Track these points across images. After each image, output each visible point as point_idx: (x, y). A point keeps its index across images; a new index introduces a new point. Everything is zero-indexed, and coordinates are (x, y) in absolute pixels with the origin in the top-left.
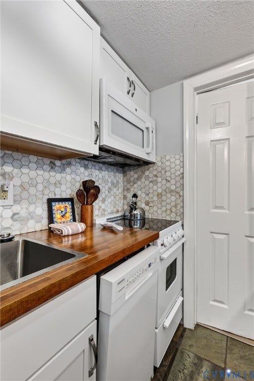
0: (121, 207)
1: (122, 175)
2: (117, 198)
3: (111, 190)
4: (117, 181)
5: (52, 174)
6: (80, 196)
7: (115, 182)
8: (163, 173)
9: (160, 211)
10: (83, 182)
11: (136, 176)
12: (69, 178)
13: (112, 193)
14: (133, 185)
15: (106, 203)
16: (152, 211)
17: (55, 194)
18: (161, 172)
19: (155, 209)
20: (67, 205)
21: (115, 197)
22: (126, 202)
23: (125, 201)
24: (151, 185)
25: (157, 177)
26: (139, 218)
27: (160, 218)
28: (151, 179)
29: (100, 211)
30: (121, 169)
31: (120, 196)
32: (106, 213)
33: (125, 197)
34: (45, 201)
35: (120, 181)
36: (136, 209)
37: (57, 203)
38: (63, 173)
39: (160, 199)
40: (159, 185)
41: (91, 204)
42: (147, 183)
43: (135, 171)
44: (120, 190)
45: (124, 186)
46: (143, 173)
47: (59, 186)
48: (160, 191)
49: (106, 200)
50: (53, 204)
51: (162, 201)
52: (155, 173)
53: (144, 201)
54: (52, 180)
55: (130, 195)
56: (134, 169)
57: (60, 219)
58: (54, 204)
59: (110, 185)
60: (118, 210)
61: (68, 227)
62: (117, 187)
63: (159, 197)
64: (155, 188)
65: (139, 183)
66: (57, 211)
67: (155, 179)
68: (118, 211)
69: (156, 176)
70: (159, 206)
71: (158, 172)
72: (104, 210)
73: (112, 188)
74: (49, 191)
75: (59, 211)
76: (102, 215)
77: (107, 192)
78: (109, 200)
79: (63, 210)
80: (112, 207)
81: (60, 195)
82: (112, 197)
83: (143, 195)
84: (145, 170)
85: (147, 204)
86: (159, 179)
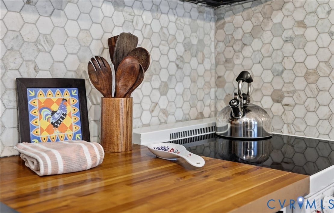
0: (209, 106)
1: (213, 24)
2: (201, 83)
3: (183, 61)
4: (200, 41)
5: (30, 16)
6: (98, 74)
7: (195, 41)
8: (322, 15)
9: (311, 119)
10: (110, 40)
11: (248, 26)
12: (72, 28)
13: (187, 69)
14: (240, 51)
15: (171, 93)
16: (290, 117)
17: (36, 69)
18: (315, 12)
19: (299, 111)
20: (67, 97)
21: (194, 81)
22: (222, 94)
23: (220, 90)
24: (289, 47)
25: (305, 27)
26: (255, 135)
27: (312, 135)
28: (288, 34)
29: (155, 113)
30: (210, 10)
31: (208, 79)
32: (171, 119)
33: (220, 82)
34: (11, 85)
35: (207, 41)
36: (246, 110)
37: (40, 91)
38: (59, 16)
39: (314, 86)
40: (311, 48)
41: (127, 95)
42: (277, 42)
43: (245, 13)
44: (208, 64)
45: (219, 53)
46: (267, 17)
47: (47, 47)
48: (312, 63)
49: (171, 86)
50: (31, 92)
51: (319, 91)
52: (299, 16)
53: (270, 91)
54: (29, 34)
55: (231, 76)
56: (245, 9)
57: (48, 130)
58: (33, 94)
59: (180, 49)
60: (201, 114)
61: (55, 152)
62: (200, 55)
63: (312, 78)
64: (299, 55)
65: (256, 44)
66: (41, 110)
67: (299, 31)
68: (201, 116)
69: (301, 24)
70: (311, 104)
71: (308, 14)
72: (165, 112)
73: (187, 58)
74: (19, 60)
75: (45, 112)
76: (161, 123)
77: (173, 67)
78: (179, 88)
79: (55, 107)
80: (186, 106)
81: (51, 70)
82: (187, 82)
83: (268, 76)
84: (273, 10)
85: (278, 98)
86: (311, 33)
